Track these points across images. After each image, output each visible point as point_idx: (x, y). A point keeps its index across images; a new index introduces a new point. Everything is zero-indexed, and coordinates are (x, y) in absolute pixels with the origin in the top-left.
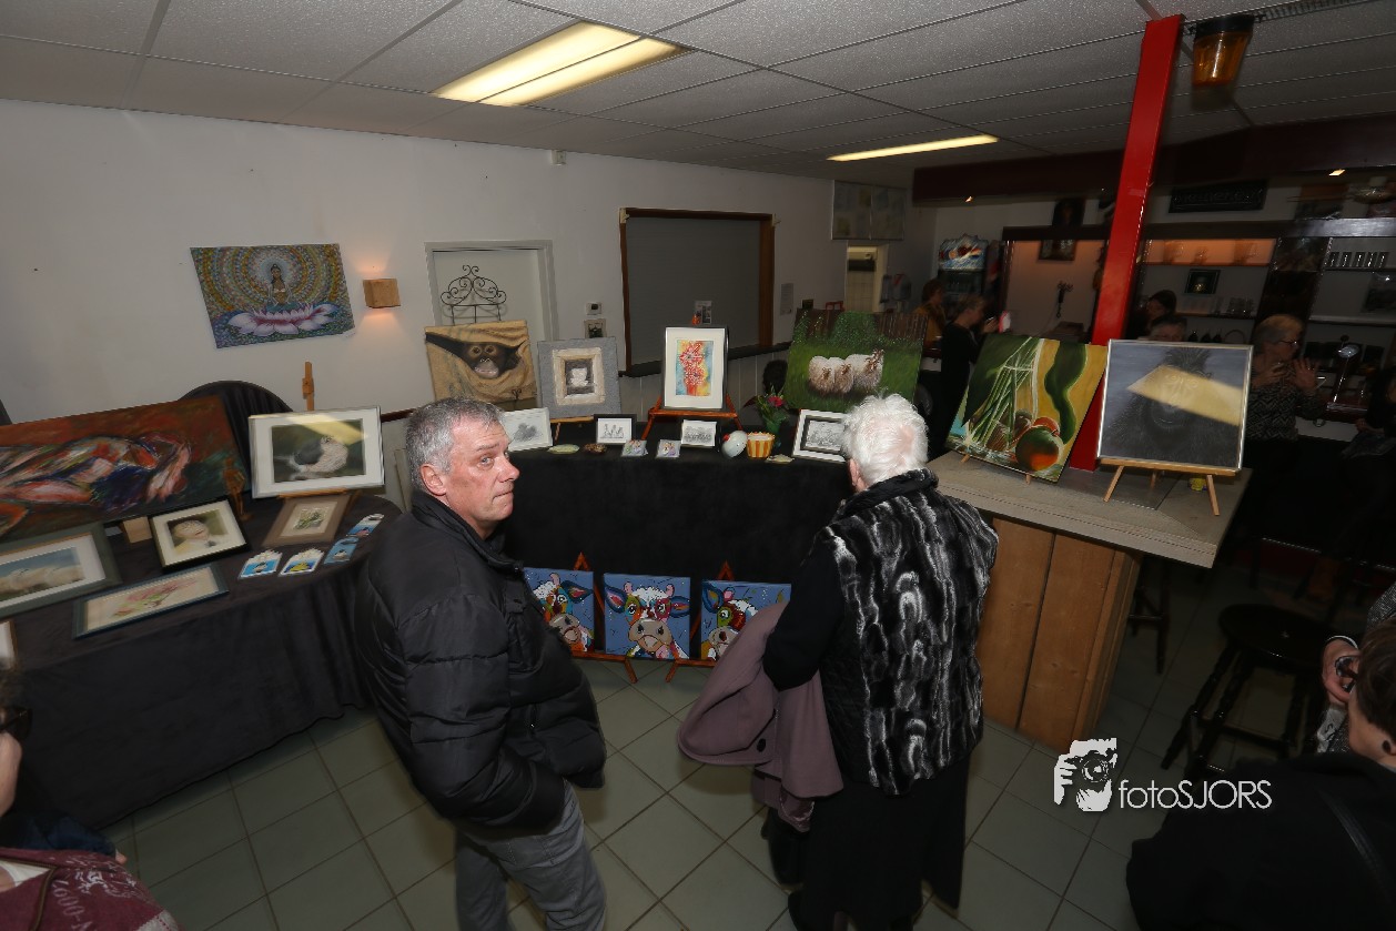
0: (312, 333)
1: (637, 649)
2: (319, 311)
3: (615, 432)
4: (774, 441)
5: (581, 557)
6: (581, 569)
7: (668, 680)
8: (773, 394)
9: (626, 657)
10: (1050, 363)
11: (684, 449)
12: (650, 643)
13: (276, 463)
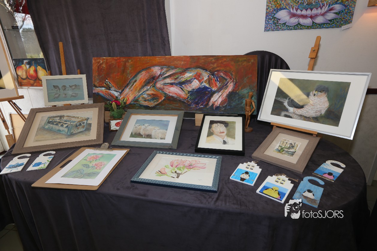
2: (331, 9)
13: (276, 101)
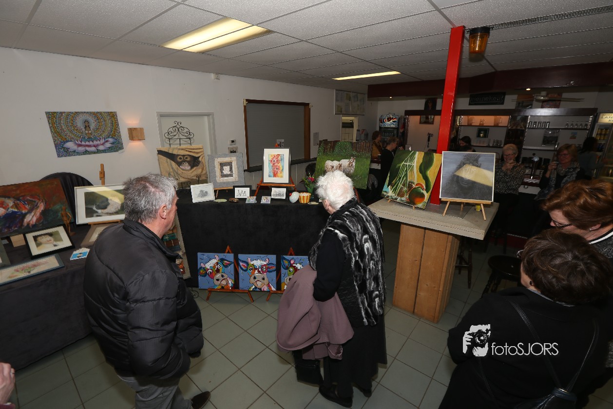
0: (104, 151)
1: (254, 287)
2: (107, 141)
3: (243, 193)
4: (311, 196)
5: (228, 247)
6: (229, 252)
7: (268, 300)
8: (310, 176)
9: (249, 291)
10: (421, 161)
11: (272, 199)
12: (259, 284)
13: (87, 209)
